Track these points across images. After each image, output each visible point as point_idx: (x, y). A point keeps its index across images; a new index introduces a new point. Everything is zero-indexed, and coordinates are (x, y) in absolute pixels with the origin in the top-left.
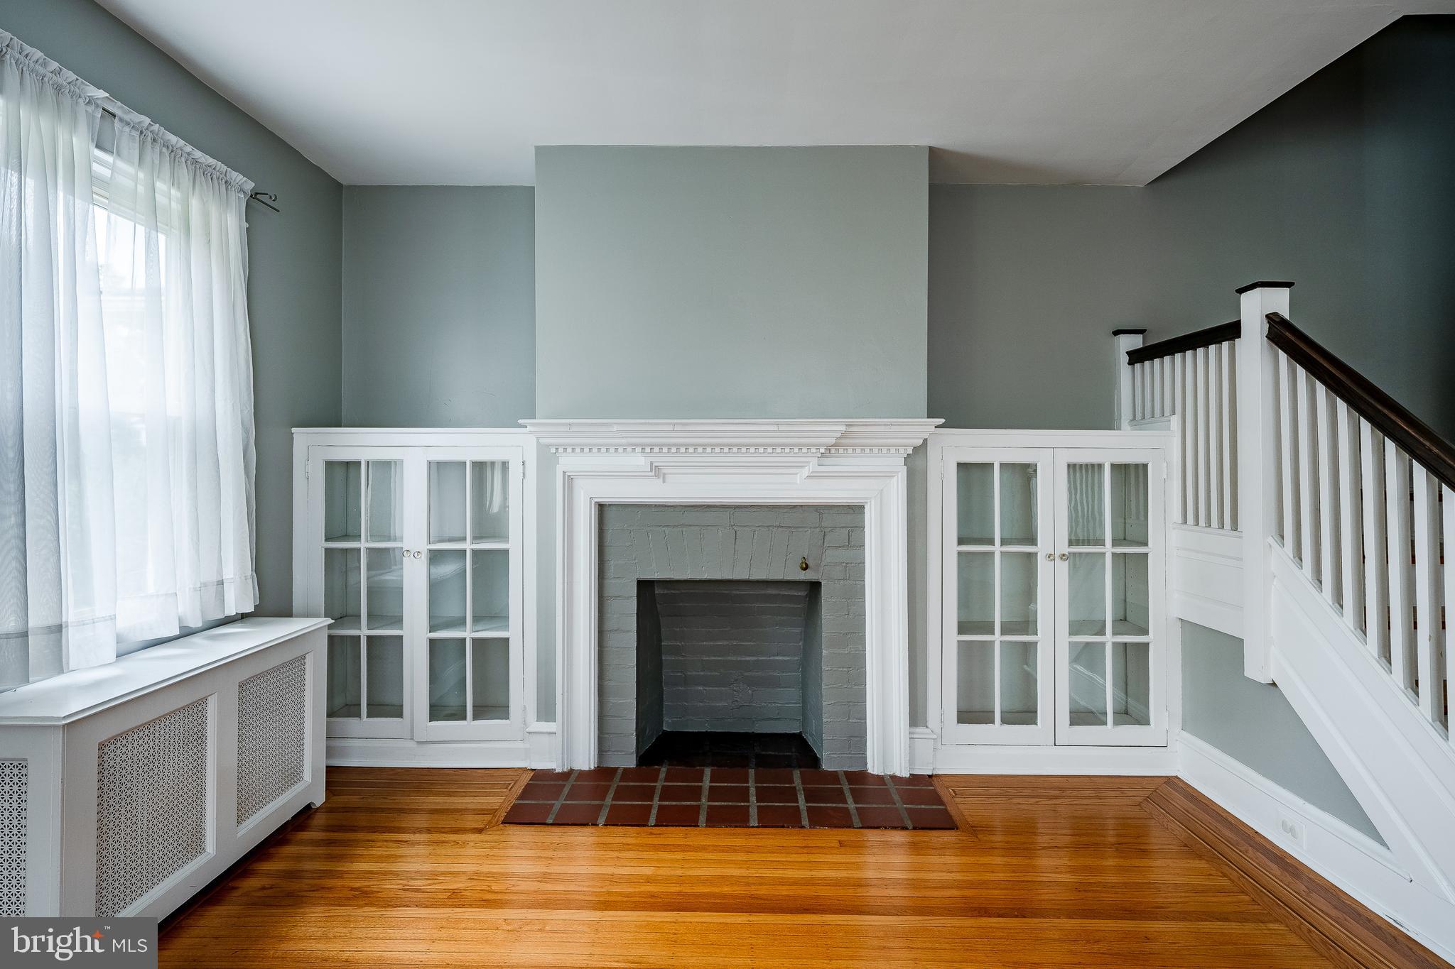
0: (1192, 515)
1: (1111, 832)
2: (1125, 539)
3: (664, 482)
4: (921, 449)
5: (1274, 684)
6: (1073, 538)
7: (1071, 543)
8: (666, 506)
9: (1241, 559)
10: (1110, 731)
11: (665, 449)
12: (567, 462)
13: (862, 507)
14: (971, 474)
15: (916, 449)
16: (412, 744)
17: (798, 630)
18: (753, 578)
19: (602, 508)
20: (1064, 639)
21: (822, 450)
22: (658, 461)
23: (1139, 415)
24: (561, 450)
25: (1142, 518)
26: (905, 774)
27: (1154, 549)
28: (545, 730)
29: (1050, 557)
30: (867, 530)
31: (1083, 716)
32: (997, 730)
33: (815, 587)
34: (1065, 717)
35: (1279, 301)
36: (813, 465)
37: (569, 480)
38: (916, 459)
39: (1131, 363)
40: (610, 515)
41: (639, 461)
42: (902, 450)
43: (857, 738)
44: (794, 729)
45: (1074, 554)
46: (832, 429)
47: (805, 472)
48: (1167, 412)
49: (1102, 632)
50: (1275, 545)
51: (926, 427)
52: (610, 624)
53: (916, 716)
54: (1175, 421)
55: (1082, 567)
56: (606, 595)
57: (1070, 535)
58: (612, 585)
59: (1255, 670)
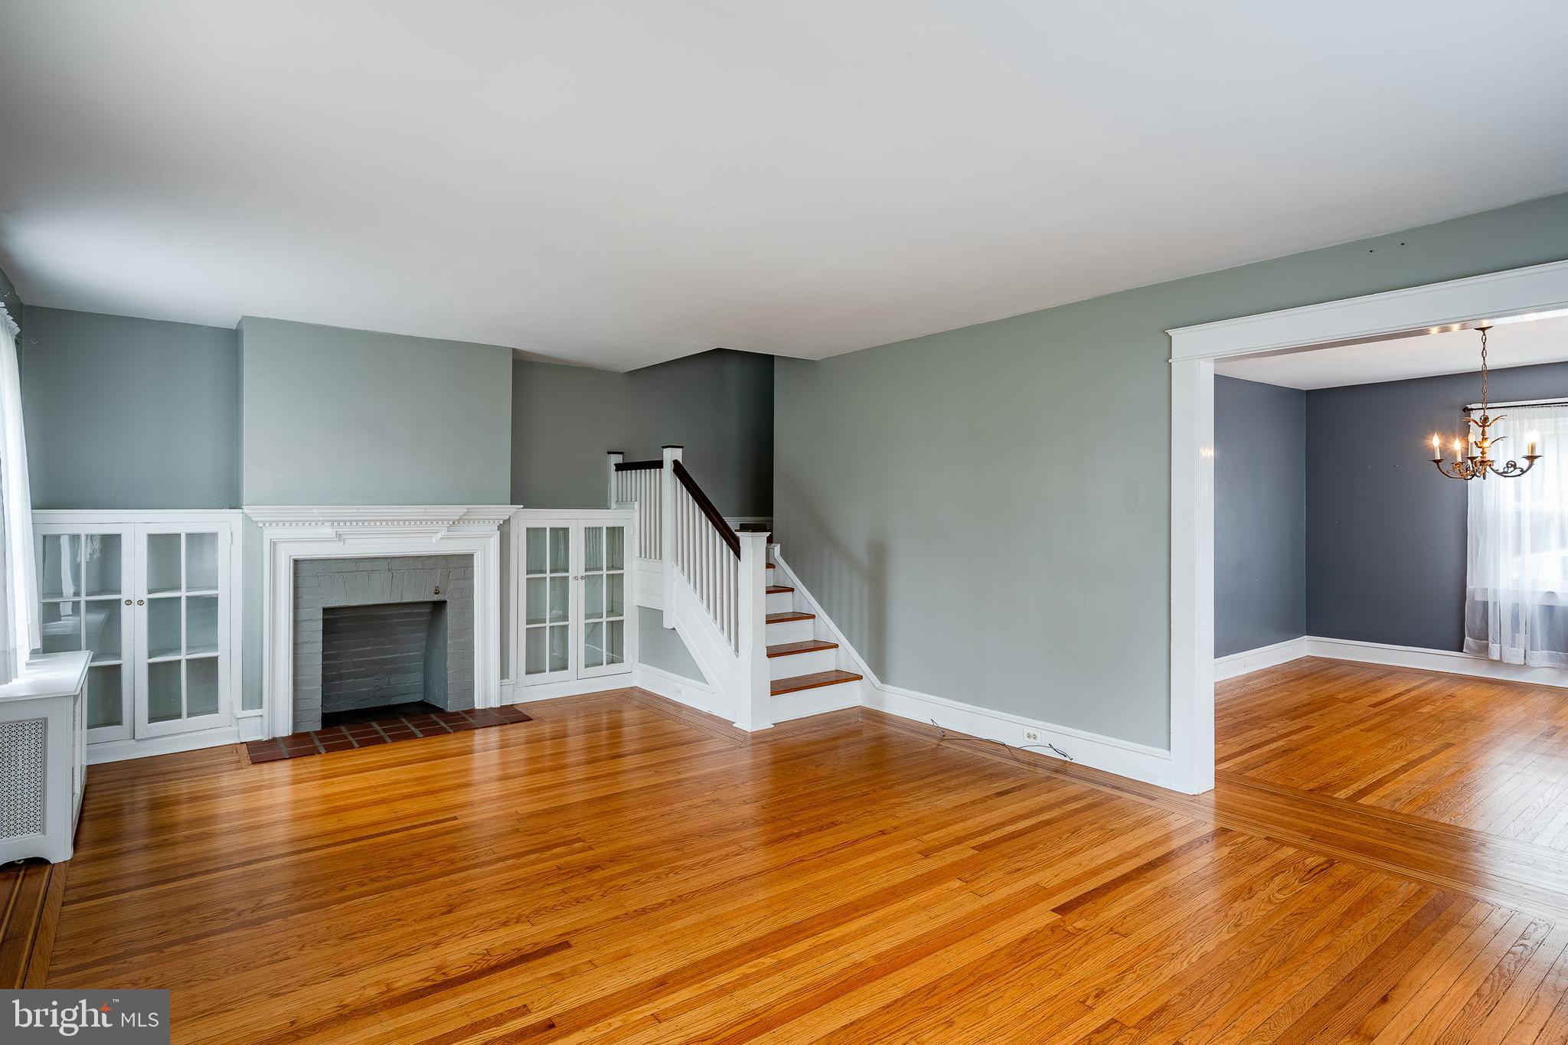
0: (644, 553)
1: (605, 732)
2: (612, 567)
3: (344, 544)
4: (507, 522)
5: (674, 629)
6: (588, 567)
7: (586, 570)
8: (344, 559)
9: (662, 573)
10: (606, 669)
11: (348, 524)
12: (270, 533)
13: (473, 555)
14: (534, 534)
15: (504, 521)
16: (133, 742)
17: (423, 634)
18: (404, 601)
19: (296, 561)
20: (582, 621)
21: (451, 523)
22: (340, 531)
23: (620, 500)
24: (267, 525)
25: (621, 555)
26: (498, 705)
27: (627, 571)
28: (252, 715)
29: (576, 578)
30: (475, 568)
31: (592, 662)
32: (548, 675)
33: (443, 603)
34: (582, 663)
35: (677, 454)
36: (444, 532)
37: (274, 544)
38: (504, 528)
39: (617, 470)
40: (301, 566)
41: (328, 531)
42: (496, 522)
43: (469, 690)
44: (418, 698)
45: (589, 576)
46: (460, 510)
47: (439, 536)
48: (633, 500)
49: (602, 617)
50: (675, 566)
51: (509, 510)
52: (303, 638)
53: (504, 673)
54: (637, 504)
55: (591, 581)
56: (299, 619)
57: (586, 566)
58: (304, 613)
59: (667, 625)
